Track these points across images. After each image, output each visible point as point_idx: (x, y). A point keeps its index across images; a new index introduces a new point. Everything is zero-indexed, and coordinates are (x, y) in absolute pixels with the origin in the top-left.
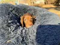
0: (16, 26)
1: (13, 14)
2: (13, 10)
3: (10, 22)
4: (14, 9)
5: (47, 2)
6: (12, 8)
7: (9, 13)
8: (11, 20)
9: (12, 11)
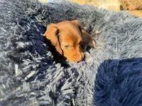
0: (42, 61)
1: (36, 24)
2: (36, 15)
3: (21, 45)
4: (40, 11)
5: (127, 5)
6: (33, 7)
7: (26, 20)
8: (28, 39)
9: (33, 17)
